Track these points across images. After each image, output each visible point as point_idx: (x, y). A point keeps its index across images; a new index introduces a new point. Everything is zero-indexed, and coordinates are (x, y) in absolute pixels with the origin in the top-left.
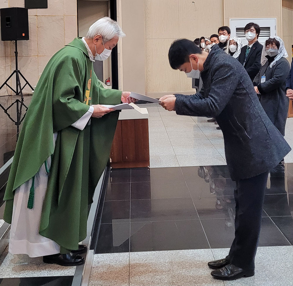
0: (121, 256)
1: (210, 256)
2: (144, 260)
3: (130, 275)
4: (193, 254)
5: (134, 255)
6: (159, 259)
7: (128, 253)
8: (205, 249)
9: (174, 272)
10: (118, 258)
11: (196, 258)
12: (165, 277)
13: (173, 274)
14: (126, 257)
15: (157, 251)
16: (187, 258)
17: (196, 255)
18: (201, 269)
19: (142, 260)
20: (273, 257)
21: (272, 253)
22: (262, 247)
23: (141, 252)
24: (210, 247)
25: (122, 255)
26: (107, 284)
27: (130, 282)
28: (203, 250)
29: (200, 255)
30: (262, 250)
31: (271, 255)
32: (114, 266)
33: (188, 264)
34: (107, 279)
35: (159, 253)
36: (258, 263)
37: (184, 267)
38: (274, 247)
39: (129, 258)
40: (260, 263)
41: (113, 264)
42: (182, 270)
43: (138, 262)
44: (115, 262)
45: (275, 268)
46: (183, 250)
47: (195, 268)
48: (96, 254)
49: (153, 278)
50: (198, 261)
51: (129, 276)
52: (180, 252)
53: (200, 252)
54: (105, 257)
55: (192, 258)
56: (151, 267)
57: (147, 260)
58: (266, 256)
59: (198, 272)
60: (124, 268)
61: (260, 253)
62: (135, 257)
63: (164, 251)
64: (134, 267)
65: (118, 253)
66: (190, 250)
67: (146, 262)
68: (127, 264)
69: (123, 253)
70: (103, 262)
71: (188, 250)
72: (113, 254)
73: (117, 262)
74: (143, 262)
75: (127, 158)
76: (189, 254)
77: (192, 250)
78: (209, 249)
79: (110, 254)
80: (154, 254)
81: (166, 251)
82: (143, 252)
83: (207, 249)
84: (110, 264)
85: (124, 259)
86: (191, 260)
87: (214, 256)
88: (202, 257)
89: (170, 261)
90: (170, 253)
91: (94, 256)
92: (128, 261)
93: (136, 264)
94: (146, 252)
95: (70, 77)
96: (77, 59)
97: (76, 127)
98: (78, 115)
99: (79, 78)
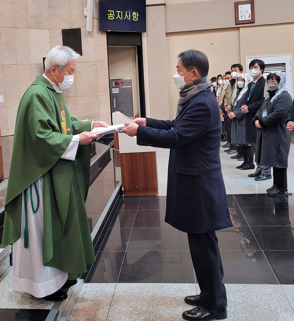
0: (107, 287)
1: (192, 292)
2: (128, 292)
3: (111, 308)
4: (177, 289)
5: (120, 286)
6: (143, 293)
7: (115, 284)
8: (190, 284)
9: (154, 307)
10: (105, 289)
11: (179, 293)
12: (143, 313)
13: (152, 310)
14: (112, 288)
15: (142, 284)
16: (170, 293)
17: (180, 290)
18: (181, 306)
19: (126, 292)
20: (258, 297)
21: (257, 292)
22: (248, 284)
23: (127, 284)
24: (195, 282)
25: (109, 285)
26: (86, 317)
27: (108, 316)
28: (187, 284)
29: (183, 290)
30: (248, 287)
31: (255, 294)
32: (98, 297)
33: (169, 299)
34: (88, 311)
35: (145, 285)
36: (241, 302)
37: (164, 303)
38: (261, 285)
39: (114, 289)
40: (242, 303)
41: (98, 295)
42: (162, 306)
43: (122, 294)
44: (101, 292)
45: (257, 310)
46: (168, 284)
47: (175, 304)
48: (86, 284)
49: (131, 313)
50: (180, 297)
51: (109, 309)
52: (165, 286)
53: (184, 286)
54: (93, 287)
55: (175, 293)
56: (133, 300)
57: (130, 293)
58: (250, 295)
59: (177, 309)
60: (107, 300)
61: (245, 291)
62: (121, 289)
63: (149, 284)
64: (117, 300)
65: (106, 284)
66: (174, 284)
67: (129, 295)
68: (111, 296)
69: (110, 283)
70: (89, 292)
71: (173, 284)
72: (101, 284)
73: (103, 293)
74: (127, 294)
75: (137, 187)
76: (173, 288)
77: (176, 284)
78: (194, 284)
79: (98, 284)
80: (140, 286)
81: (152, 284)
82: (129, 283)
83: (192, 284)
84: (95, 295)
85: (109, 291)
86: (173, 296)
87: (196, 292)
88: (185, 292)
89: (153, 295)
90: (154, 286)
91: (83, 286)
92: (113, 293)
93: (119, 297)
94: (132, 284)
95: (38, 112)
96: (41, 94)
97: (66, 159)
98: (62, 147)
99: (50, 112)
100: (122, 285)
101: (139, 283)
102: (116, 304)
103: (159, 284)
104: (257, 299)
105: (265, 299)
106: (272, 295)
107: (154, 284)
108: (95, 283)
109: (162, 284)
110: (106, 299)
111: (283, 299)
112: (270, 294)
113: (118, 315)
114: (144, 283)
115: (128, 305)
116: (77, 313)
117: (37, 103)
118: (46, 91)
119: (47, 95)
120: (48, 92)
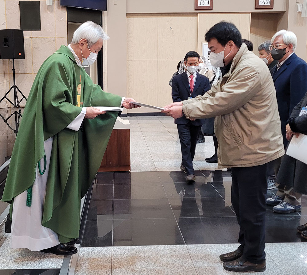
0: (104, 250)
1: (184, 252)
2: (125, 254)
4: (170, 249)
6: (139, 254)
7: (111, 247)
8: (180, 245)
10: (102, 252)
14: (109, 250)
15: (136, 246)
16: (164, 253)
17: (173, 250)
19: (123, 253)
24: (185, 243)
28: (178, 245)
29: (176, 250)
32: (98, 259)
35: (139, 248)
39: (111, 251)
41: (97, 257)
43: (119, 255)
44: (99, 255)
46: (161, 246)
48: (82, 248)
51: (111, 268)
52: (158, 248)
53: (176, 247)
54: (90, 250)
55: (169, 253)
56: (132, 260)
57: (128, 254)
62: (117, 252)
63: (143, 246)
64: (116, 260)
65: (102, 247)
66: (166, 246)
67: (127, 256)
68: (110, 257)
69: (106, 247)
70: (88, 255)
71: (165, 245)
72: (97, 247)
73: (101, 255)
75: (110, 163)
76: (166, 249)
77: (168, 246)
78: (184, 245)
79: (94, 248)
80: (135, 248)
81: (145, 246)
82: (124, 247)
83: (182, 245)
84: (94, 257)
85: (107, 253)
87: (188, 251)
89: (149, 255)
90: (148, 248)
91: (80, 250)
92: (110, 255)
93: (118, 258)
94: (127, 247)
95: (58, 81)
96: (63, 64)
97: (71, 128)
98: (71, 117)
99: (68, 83)
100: (117, 248)
102: (117, 264)
103: (153, 246)
107: (148, 246)
109: (155, 246)
110: (106, 260)
113: (121, 273)
115: (129, 264)
116: (82, 273)
117: (58, 72)
118: (68, 62)
119: (68, 66)
120: (70, 63)
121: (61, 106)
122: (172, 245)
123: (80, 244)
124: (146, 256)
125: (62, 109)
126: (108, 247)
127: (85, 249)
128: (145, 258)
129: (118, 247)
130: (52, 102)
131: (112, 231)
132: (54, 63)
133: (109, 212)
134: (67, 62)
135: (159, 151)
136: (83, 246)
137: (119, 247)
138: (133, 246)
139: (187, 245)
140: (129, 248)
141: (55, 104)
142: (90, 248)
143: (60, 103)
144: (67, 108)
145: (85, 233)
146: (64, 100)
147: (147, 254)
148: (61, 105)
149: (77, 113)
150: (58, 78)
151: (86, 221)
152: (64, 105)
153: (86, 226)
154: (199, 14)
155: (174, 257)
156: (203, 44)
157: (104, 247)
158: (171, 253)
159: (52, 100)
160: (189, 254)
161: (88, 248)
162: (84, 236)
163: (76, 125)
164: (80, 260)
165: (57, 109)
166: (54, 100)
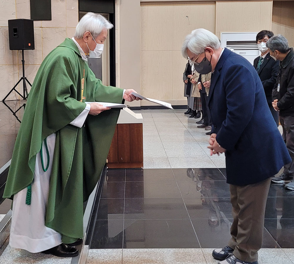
0: (114, 252)
1: (200, 256)
2: (137, 257)
4: (184, 253)
5: (127, 252)
6: (151, 257)
7: (121, 249)
8: (195, 249)
10: (112, 254)
14: (119, 253)
15: (149, 249)
16: (178, 257)
17: (187, 254)
19: (134, 256)
21: (262, 256)
23: (134, 249)
24: (200, 247)
25: (115, 251)
29: (191, 254)
32: (107, 261)
35: (151, 251)
38: (264, 249)
39: (122, 254)
41: (106, 260)
43: (130, 258)
44: (109, 257)
46: (174, 249)
48: (91, 250)
52: (172, 251)
54: (99, 252)
55: (183, 257)
57: (139, 257)
62: (128, 254)
63: (155, 249)
65: (112, 249)
66: (181, 249)
67: (138, 259)
68: (120, 260)
69: (116, 249)
70: (97, 257)
71: (179, 249)
72: (107, 249)
73: (111, 258)
74: (136, 258)
75: (122, 159)
76: (180, 253)
77: (182, 249)
78: (200, 249)
79: (104, 250)
80: (146, 251)
81: (158, 249)
82: (135, 249)
83: (198, 249)
84: (103, 260)
85: (117, 256)
86: (182, 259)
87: (204, 256)
88: (193, 256)
89: (162, 259)
90: (161, 251)
91: (88, 251)
92: (121, 258)
93: (129, 261)
94: (138, 249)
95: (64, 76)
96: (69, 58)
97: (74, 125)
98: (75, 113)
99: (73, 77)
101: (146, 249)
103: (166, 249)
104: (263, 261)
105: (270, 261)
106: (276, 258)
107: (160, 249)
108: (100, 249)
109: (168, 249)
111: (287, 261)
112: (273, 256)
114: (151, 249)
117: (64, 66)
118: (74, 56)
119: (73, 60)
120: (75, 57)
121: (66, 102)
122: (187, 249)
123: (89, 246)
124: (158, 260)
125: (67, 105)
126: (118, 249)
127: (94, 251)
128: (157, 262)
129: (128, 249)
130: (57, 97)
131: (123, 231)
132: (59, 57)
133: (120, 211)
134: (72, 56)
135: (173, 147)
136: (91, 247)
137: (130, 249)
138: (144, 249)
139: (202, 249)
140: (141, 251)
141: (60, 100)
142: (99, 250)
143: (65, 99)
144: (72, 103)
145: (94, 233)
146: (69, 95)
147: (159, 258)
148: (67, 100)
149: (81, 110)
150: (64, 72)
151: (95, 220)
152: (69, 101)
153: (96, 227)
154: (217, 3)
155: (189, 261)
156: (222, 33)
157: (114, 249)
158: (186, 257)
159: (57, 95)
160: (204, 259)
161: (97, 249)
162: (93, 237)
163: (79, 121)
164: (88, 262)
165: (62, 104)
166: (59, 96)
